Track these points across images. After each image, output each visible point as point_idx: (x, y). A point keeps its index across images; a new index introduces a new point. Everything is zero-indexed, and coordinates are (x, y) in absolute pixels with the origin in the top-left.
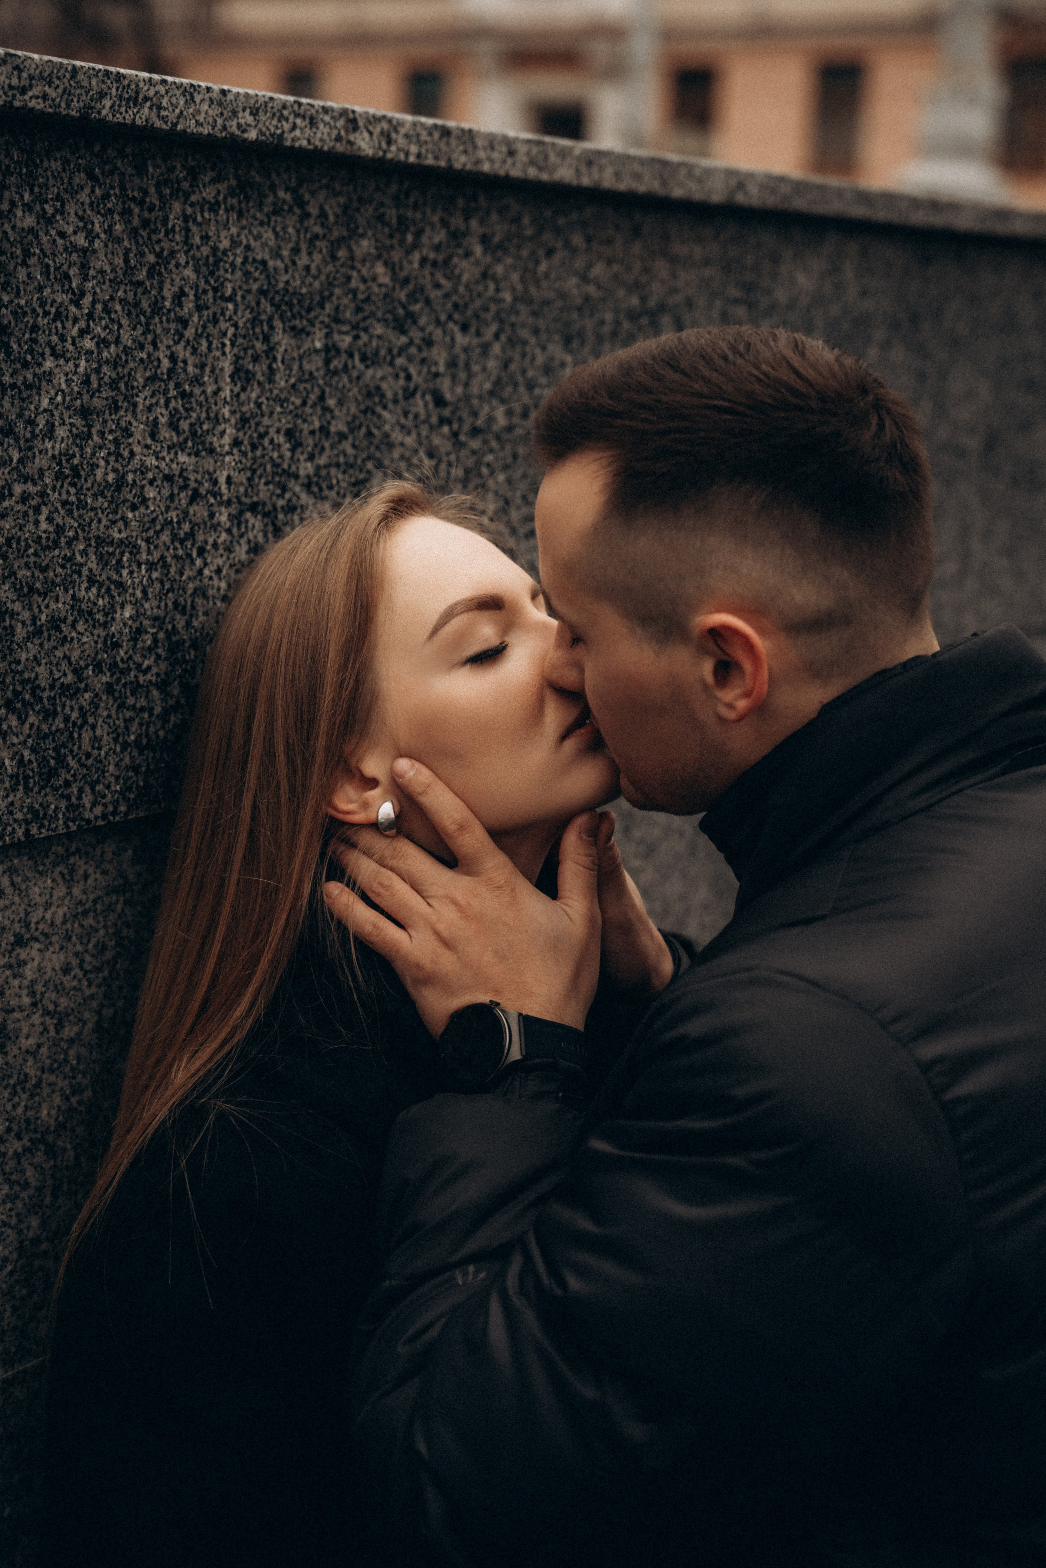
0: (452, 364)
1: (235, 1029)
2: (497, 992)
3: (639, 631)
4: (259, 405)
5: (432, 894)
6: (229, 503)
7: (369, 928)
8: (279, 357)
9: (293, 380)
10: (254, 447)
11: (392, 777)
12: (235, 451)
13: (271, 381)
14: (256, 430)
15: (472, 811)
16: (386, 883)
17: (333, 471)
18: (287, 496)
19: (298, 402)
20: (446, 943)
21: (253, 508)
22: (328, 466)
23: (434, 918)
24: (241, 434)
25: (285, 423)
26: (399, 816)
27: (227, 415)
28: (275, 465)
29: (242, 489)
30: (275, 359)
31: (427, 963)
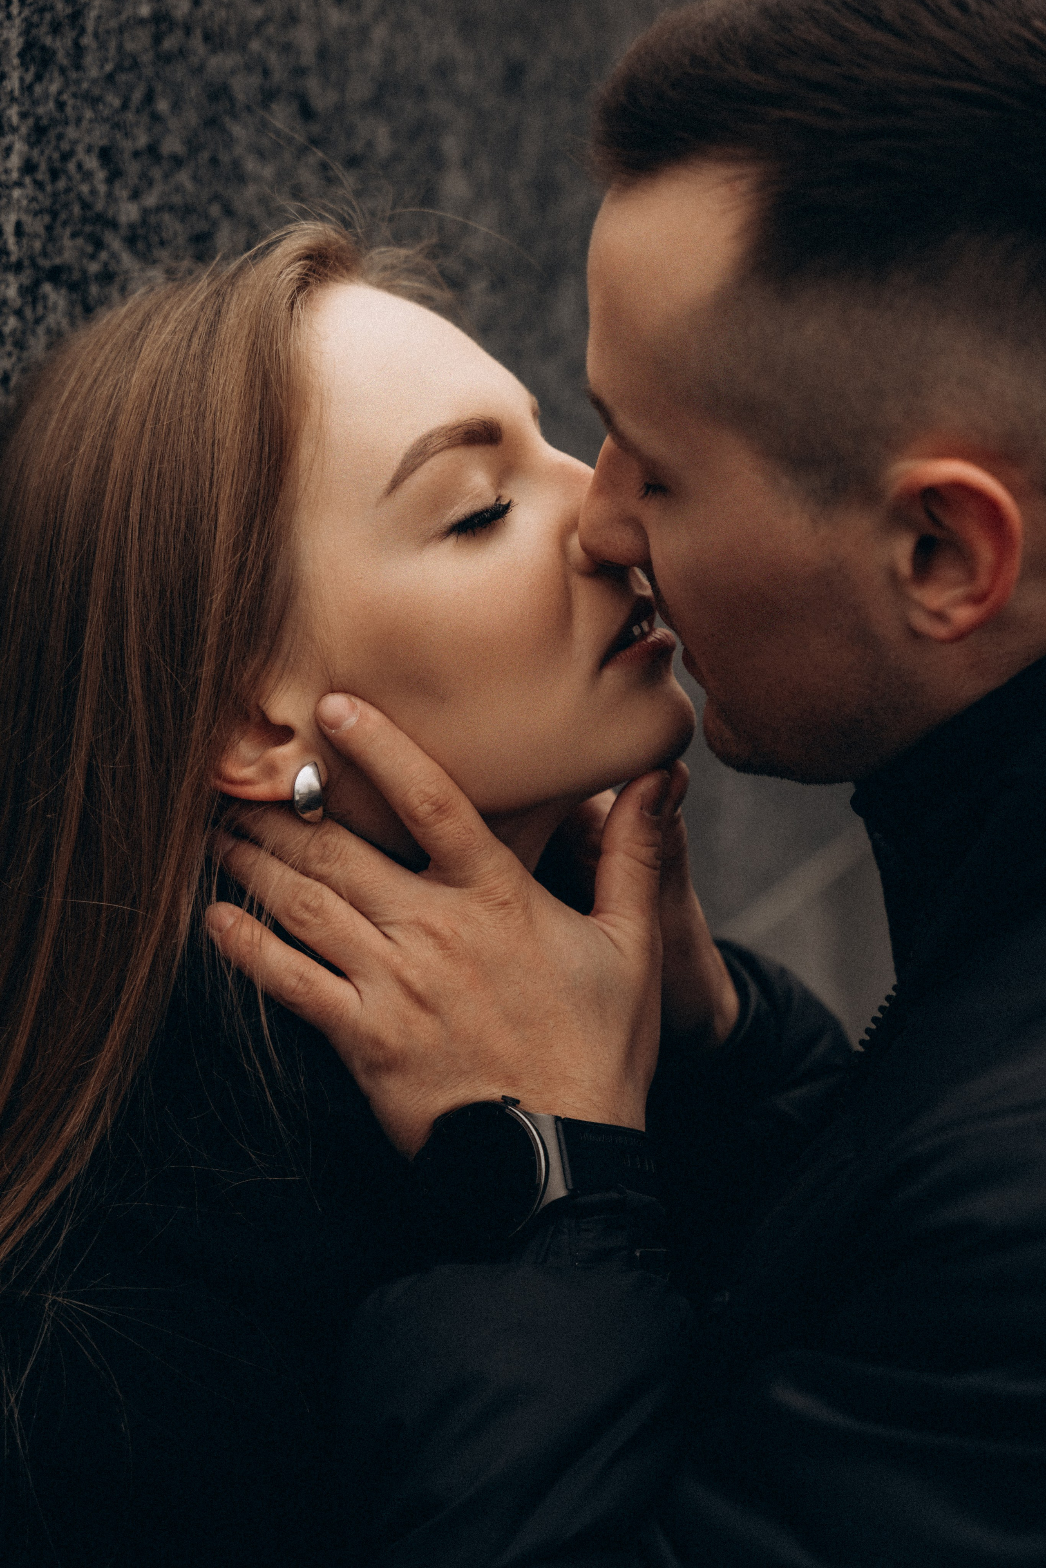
0: (322, 53)
1: (67, 1155)
2: (512, 1080)
3: (785, 482)
4: (61, 105)
5: (389, 919)
6: (18, 267)
7: (291, 982)
8: (90, 26)
9: (109, 67)
10: (55, 174)
11: (318, 726)
12: (27, 180)
13: (78, 67)
14: (57, 148)
15: (457, 783)
16: (314, 904)
17: (167, 218)
18: (104, 255)
19: (116, 102)
20: (420, 1000)
21: (55, 275)
22: (159, 209)
23: (397, 959)
24: (35, 153)
25: (99, 136)
26: (326, 787)
27: (15, 119)
28: (86, 206)
29: (38, 245)
30: (82, 31)
31: (393, 1038)
